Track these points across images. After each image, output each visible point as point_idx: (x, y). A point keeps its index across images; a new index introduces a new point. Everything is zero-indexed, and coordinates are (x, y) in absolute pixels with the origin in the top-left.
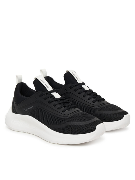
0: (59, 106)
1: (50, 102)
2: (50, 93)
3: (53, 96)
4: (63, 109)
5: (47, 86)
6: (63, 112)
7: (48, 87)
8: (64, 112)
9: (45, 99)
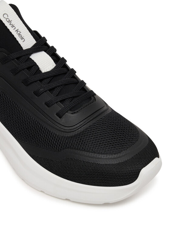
0: (48, 97)
1: (27, 83)
2: (27, 55)
3: (35, 65)
4: (59, 107)
5: (19, 35)
6: (60, 115)
7: (22, 38)
8: (60, 117)
9: (15, 72)
